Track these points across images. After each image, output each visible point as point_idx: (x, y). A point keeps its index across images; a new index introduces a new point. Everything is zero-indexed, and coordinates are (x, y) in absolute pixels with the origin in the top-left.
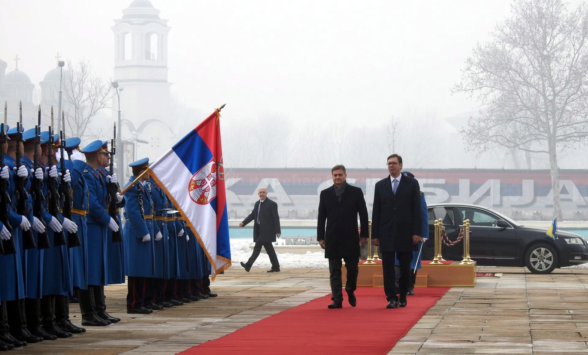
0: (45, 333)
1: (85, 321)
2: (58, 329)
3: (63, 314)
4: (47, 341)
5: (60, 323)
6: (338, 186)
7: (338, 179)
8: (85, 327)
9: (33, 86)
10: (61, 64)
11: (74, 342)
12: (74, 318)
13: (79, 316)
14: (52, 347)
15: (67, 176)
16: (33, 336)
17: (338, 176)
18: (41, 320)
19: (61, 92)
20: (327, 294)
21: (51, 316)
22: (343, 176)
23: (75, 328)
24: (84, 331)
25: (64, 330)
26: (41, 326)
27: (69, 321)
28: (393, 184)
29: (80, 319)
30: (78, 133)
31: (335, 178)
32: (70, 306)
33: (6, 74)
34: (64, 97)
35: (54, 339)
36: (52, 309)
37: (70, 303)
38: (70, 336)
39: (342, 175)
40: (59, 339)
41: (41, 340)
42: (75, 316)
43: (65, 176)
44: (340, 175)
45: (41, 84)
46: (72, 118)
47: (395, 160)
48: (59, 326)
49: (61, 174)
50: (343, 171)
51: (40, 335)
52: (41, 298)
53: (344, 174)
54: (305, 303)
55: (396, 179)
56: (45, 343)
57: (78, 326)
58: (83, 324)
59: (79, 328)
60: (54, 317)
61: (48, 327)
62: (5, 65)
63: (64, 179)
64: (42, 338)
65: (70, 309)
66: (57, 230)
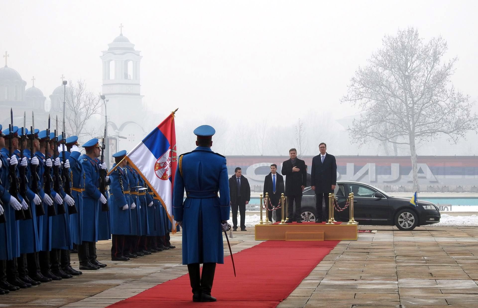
0: (53, 276)
1: (82, 266)
3: (66, 262)
4: (54, 281)
5: (64, 268)
8: (82, 271)
9: (45, 98)
10: (65, 83)
11: (73, 281)
12: (74, 264)
13: (78, 262)
14: (58, 285)
15: (67, 164)
16: (45, 277)
18: (50, 266)
19: (64, 103)
20: (253, 246)
21: (58, 263)
23: (74, 272)
24: (81, 273)
25: (66, 273)
26: (51, 270)
27: (70, 266)
29: (78, 265)
30: (77, 132)
32: (71, 255)
33: (26, 89)
34: (67, 106)
35: (60, 279)
36: (59, 258)
37: (71, 253)
38: (71, 277)
40: (63, 280)
41: (50, 280)
42: (75, 263)
43: (65, 164)
45: (51, 96)
46: (73, 121)
48: (64, 270)
49: (62, 162)
51: (50, 277)
52: (50, 250)
54: (237, 252)
56: (53, 283)
57: (77, 270)
58: (80, 269)
59: (77, 271)
60: (60, 264)
61: (55, 271)
62: (25, 83)
63: (65, 166)
64: (52, 279)
65: (71, 258)
66: (60, 203)
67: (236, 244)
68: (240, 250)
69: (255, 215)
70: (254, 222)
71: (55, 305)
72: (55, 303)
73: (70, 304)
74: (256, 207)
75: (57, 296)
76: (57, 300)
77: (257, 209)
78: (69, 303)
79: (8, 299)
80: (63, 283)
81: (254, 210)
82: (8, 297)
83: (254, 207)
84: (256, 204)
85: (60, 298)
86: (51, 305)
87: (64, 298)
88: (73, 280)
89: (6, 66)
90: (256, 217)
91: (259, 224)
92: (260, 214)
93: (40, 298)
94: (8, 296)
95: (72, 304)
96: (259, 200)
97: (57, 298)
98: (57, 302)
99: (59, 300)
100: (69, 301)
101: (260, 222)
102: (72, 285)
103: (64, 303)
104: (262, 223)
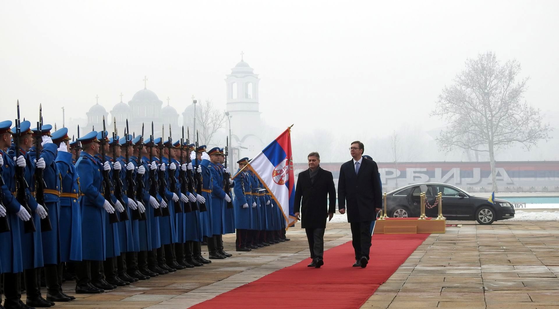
0: (187, 264)
1: (211, 256)
2: (194, 261)
3: (197, 252)
4: (188, 268)
5: (196, 258)
6: (312, 170)
7: (312, 164)
9: (178, 115)
10: (195, 102)
11: (204, 269)
13: (207, 253)
14: (191, 272)
16: (180, 265)
17: (312, 161)
18: (184, 256)
19: (195, 119)
21: (191, 253)
22: (316, 162)
23: (205, 261)
24: (210, 262)
25: (198, 261)
26: (185, 259)
27: (201, 256)
28: (355, 166)
29: (207, 255)
30: (205, 143)
31: (310, 162)
32: (202, 247)
33: (162, 108)
34: (197, 122)
35: (193, 267)
37: (202, 245)
38: (202, 265)
39: (316, 160)
40: (195, 267)
41: (185, 268)
42: (205, 253)
43: (198, 169)
44: (313, 160)
45: (183, 114)
47: (356, 145)
49: (195, 168)
50: (316, 158)
51: (184, 265)
52: (184, 242)
53: (317, 160)
55: (358, 161)
56: (187, 270)
57: (207, 259)
58: (210, 258)
60: (193, 254)
61: (189, 260)
62: (161, 103)
63: (197, 171)
64: (186, 267)
65: (202, 249)
66: (193, 201)
67: (342, 237)
68: (345, 242)
71: (188, 288)
72: (189, 286)
73: (201, 287)
75: (190, 281)
76: (190, 284)
78: (200, 287)
79: (149, 283)
80: (196, 269)
82: (149, 282)
85: (192, 282)
86: (186, 288)
87: (196, 283)
88: (204, 267)
89: (145, 89)
93: (176, 283)
94: (149, 281)
95: (204, 287)
97: (190, 283)
98: (190, 286)
99: (192, 284)
100: (201, 285)
102: (203, 272)
103: (196, 287)
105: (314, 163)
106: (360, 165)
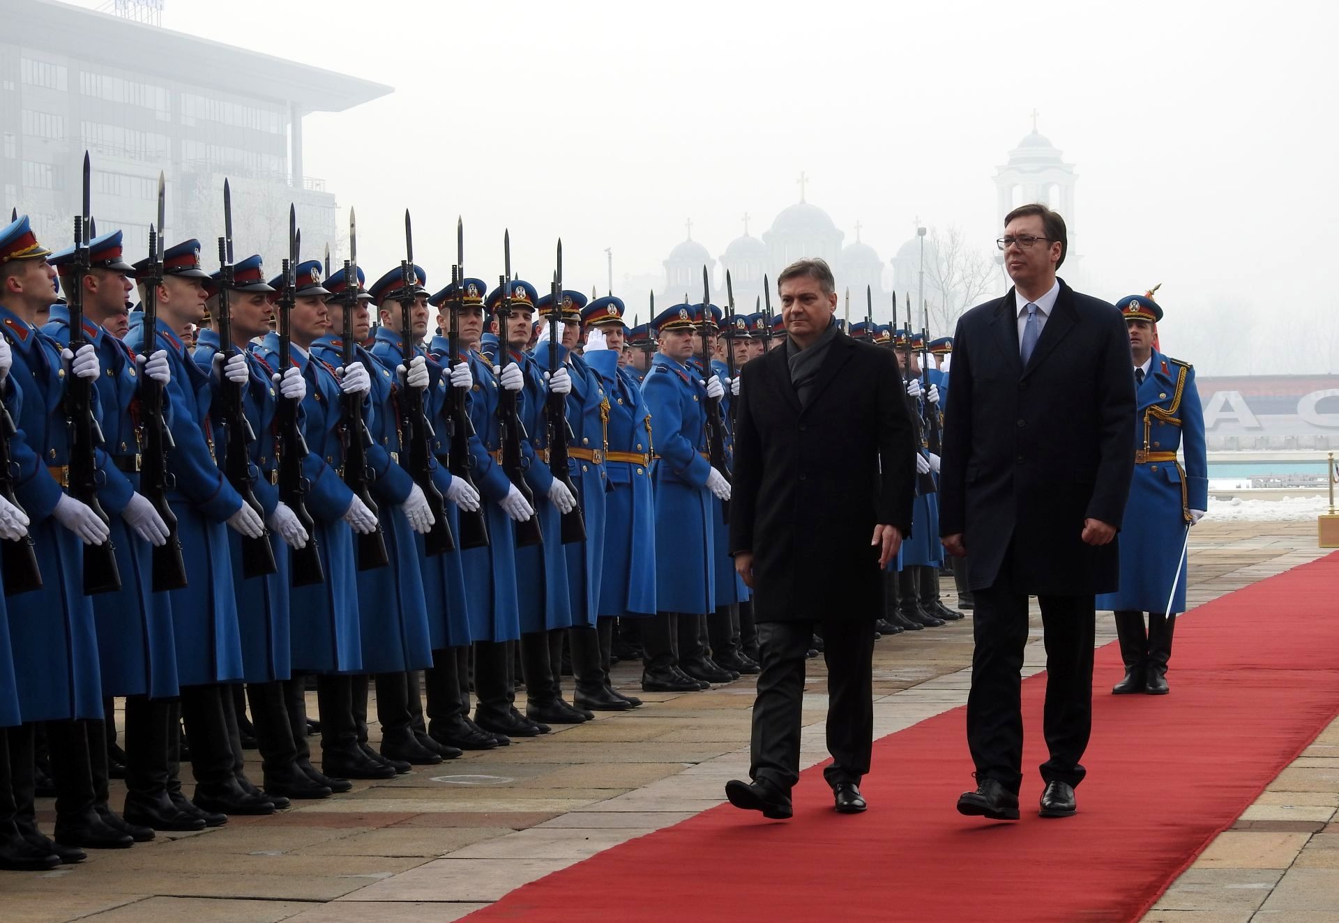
0: (906, 621)
1: (963, 602)
2: (924, 614)
3: (931, 593)
4: (908, 632)
5: (927, 606)
8: (962, 611)
9: (882, 265)
10: (922, 232)
11: (946, 632)
12: (948, 598)
13: (955, 595)
14: (916, 641)
15: (932, 394)
16: (889, 625)
18: (900, 601)
19: (921, 273)
20: (1315, 559)
21: (915, 596)
23: (949, 613)
24: (962, 616)
25: (932, 615)
26: (900, 609)
27: (940, 602)
29: (956, 600)
30: (947, 332)
32: (940, 581)
33: (843, 249)
34: (926, 279)
35: (919, 628)
36: (916, 586)
37: (940, 576)
38: (942, 623)
40: (926, 629)
41: (900, 631)
42: (948, 596)
43: (929, 393)
45: (893, 261)
46: (939, 310)
48: (927, 610)
49: (924, 390)
51: (899, 623)
52: (900, 569)
54: (1282, 572)
56: (906, 635)
57: (953, 610)
58: (961, 607)
59: (954, 612)
60: (919, 596)
61: (910, 611)
62: (841, 236)
63: (929, 398)
64: (903, 628)
65: (941, 586)
66: (923, 470)
67: (1280, 555)
68: (1288, 568)
69: (1318, 497)
70: (1316, 510)
71: (910, 680)
72: (910, 675)
73: (941, 677)
74: (1320, 480)
75: (914, 662)
76: (914, 670)
77: (1321, 484)
78: (938, 675)
79: (815, 667)
80: (927, 634)
81: (1315, 486)
82: (816, 664)
83: (1315, 481)
84: (1318, 474)
85: (919, 665)
86: (903, 679)
87: (929, 666)
88: (946, 629)
89: (803, 202)
90: (1319, 501)
91: (1327, 513)
92: (1328, 494)
93: (881, 666)
94: (816, 662)
95: (945, 676)
96: (1327, 466)
97: (914, 666)
98: (914, 675)
99: (918, 670)
100: (939, 672)
101: (1330, 509)
102: (945, 640)
103: (929, 675)
104: (1332, 512)
105: (809, 309)
106: (1044, 321)
